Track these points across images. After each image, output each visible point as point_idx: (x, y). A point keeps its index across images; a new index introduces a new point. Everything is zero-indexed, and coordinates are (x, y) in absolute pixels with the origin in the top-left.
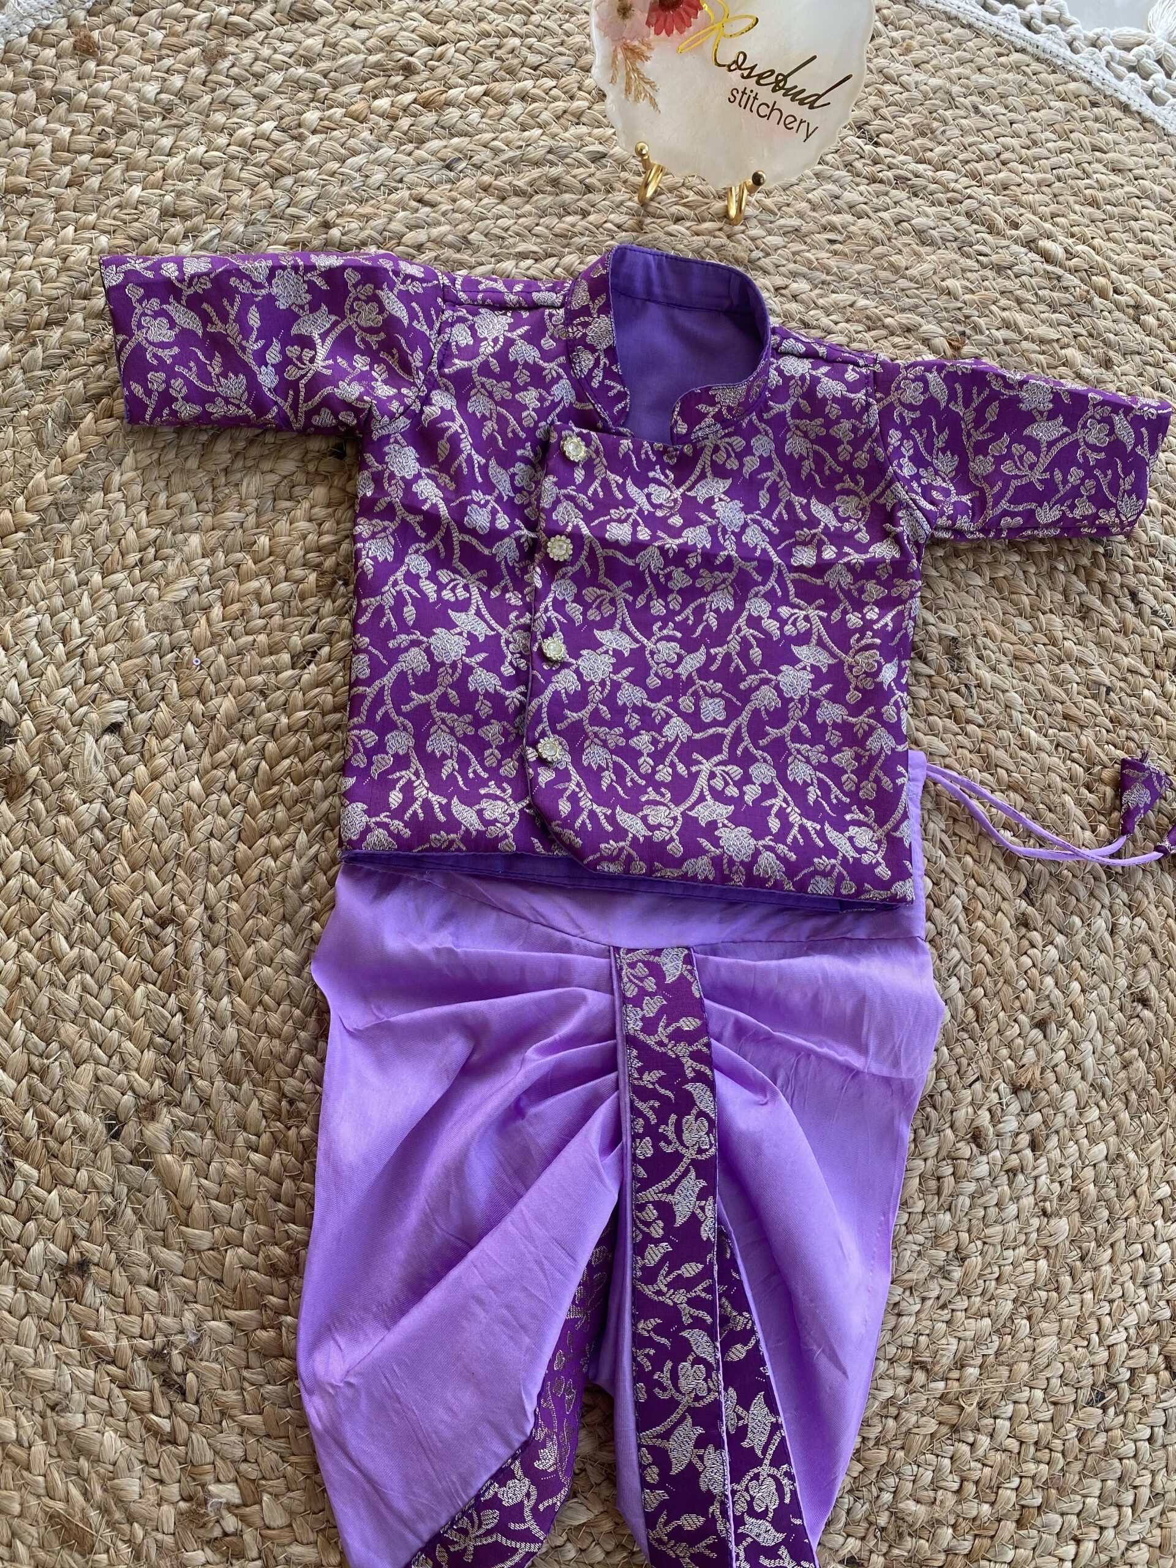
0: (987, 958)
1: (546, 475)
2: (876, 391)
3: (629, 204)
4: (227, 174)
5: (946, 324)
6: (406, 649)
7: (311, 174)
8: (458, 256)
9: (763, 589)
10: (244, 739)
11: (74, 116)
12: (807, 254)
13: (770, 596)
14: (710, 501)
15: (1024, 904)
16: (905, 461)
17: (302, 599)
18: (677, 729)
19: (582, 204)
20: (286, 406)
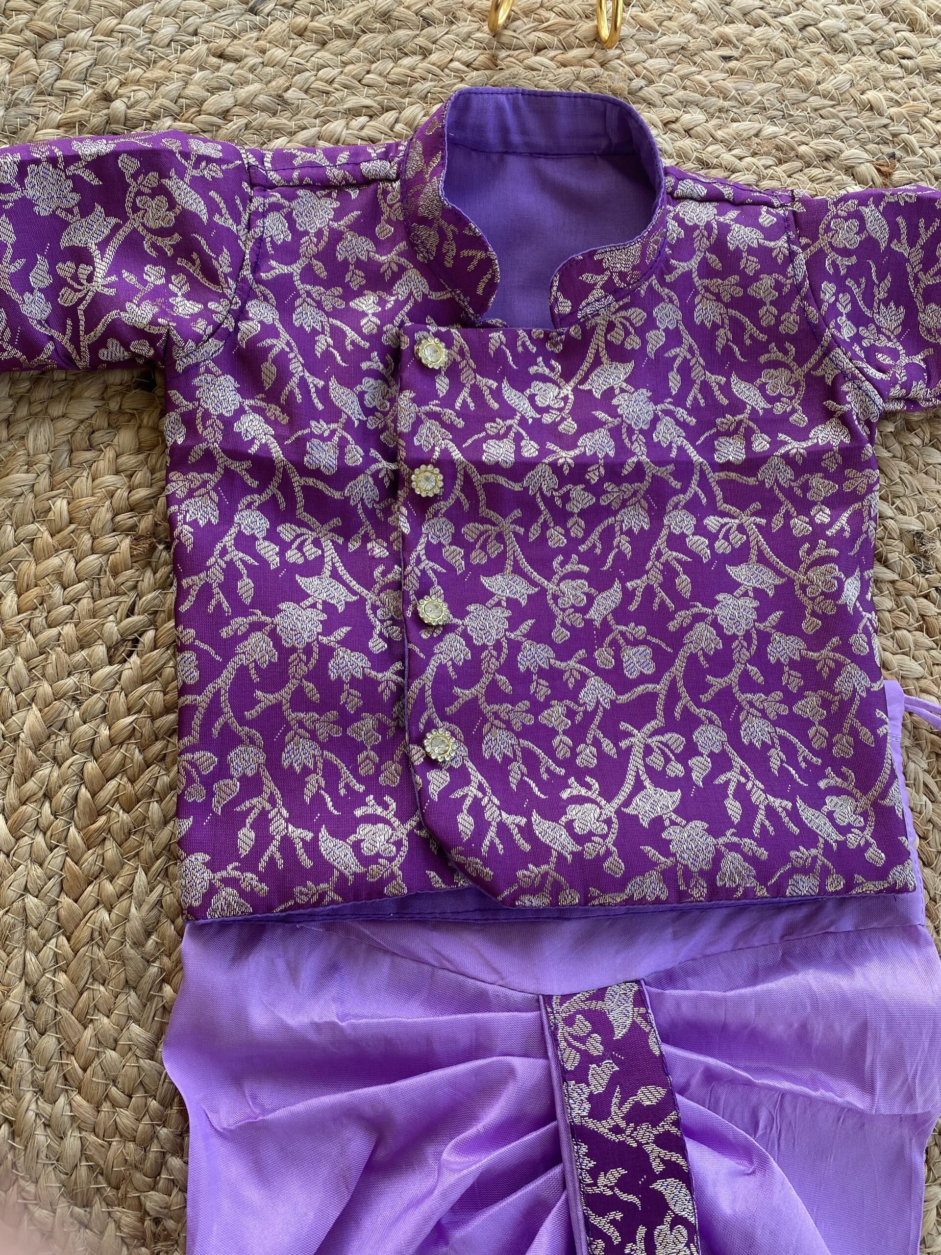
1: (401, 390)
2: (799, 236)
3: (478, 35)
5: (871, 146)
6: (245, 636)
7: (83, 35)
8: (274, 120)
9: (683, 498)
10: (57, 762)
12: (699, 77)
13: (693, 506)
14: (609, 393)
16: (842, 320)
17: (115, 574)
18: (598, 693)
19: (421, 41)
20: (65, 341)
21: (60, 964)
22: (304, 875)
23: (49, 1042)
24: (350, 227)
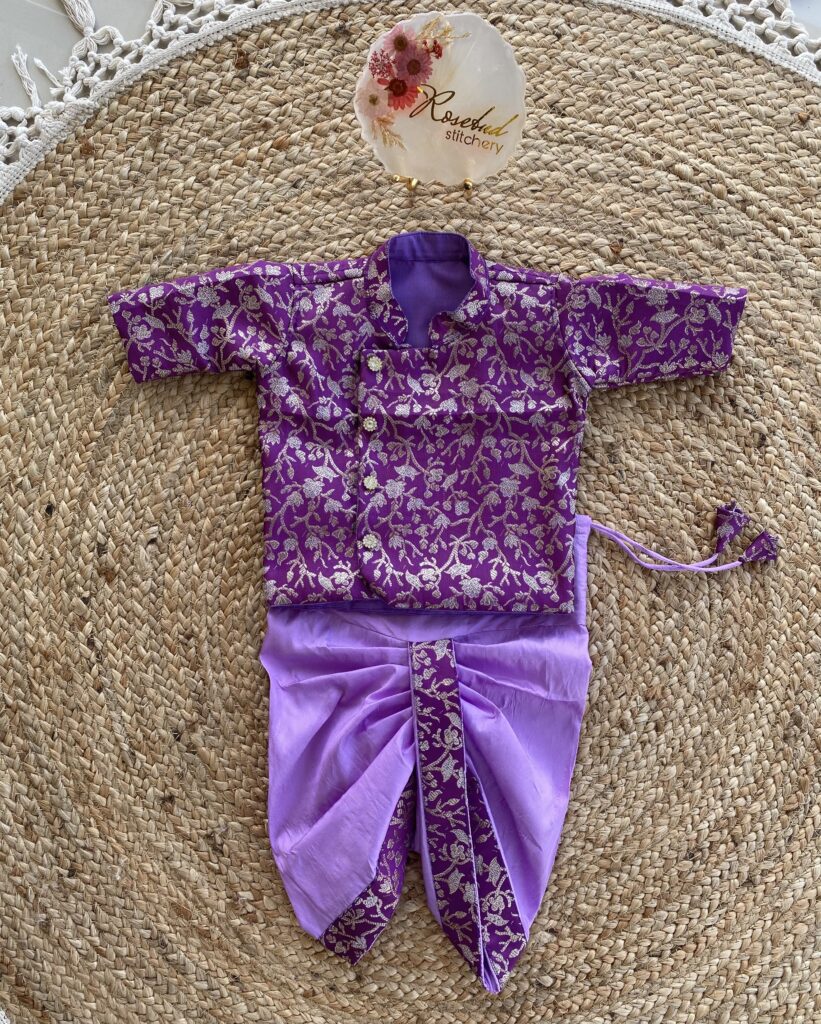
0: (631, 628)
2: (557, 301)
4: (171, 216)
5: (610, 236)
6: (290, 494)
7: (217, 205)
8: (304, 244)
9: (492, 430)
10: (217, 541)
11: (88, 195)
12: (518, 203)
13: (496, 434)
15: (654, 596)
16: (576, 344)
17: (238, 462)
18: (442, 521)
19: (376, 195)
20: (215, 361)
21: (220, 621)
22: (311, 590)
23: (217, 651)
24: (339, 300)
